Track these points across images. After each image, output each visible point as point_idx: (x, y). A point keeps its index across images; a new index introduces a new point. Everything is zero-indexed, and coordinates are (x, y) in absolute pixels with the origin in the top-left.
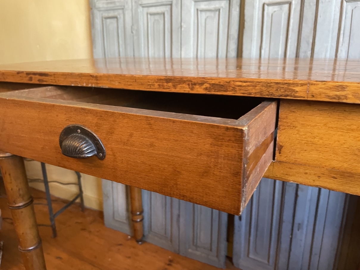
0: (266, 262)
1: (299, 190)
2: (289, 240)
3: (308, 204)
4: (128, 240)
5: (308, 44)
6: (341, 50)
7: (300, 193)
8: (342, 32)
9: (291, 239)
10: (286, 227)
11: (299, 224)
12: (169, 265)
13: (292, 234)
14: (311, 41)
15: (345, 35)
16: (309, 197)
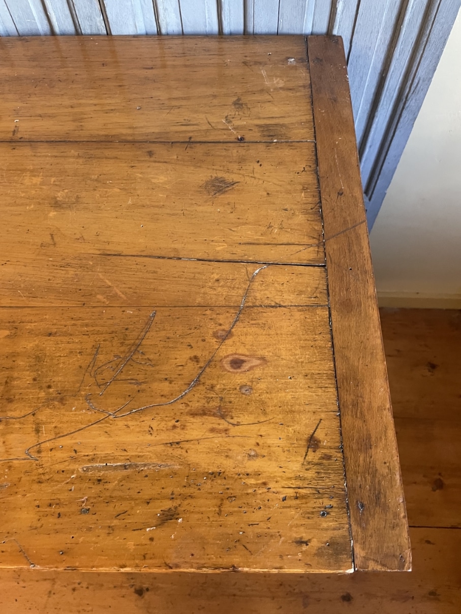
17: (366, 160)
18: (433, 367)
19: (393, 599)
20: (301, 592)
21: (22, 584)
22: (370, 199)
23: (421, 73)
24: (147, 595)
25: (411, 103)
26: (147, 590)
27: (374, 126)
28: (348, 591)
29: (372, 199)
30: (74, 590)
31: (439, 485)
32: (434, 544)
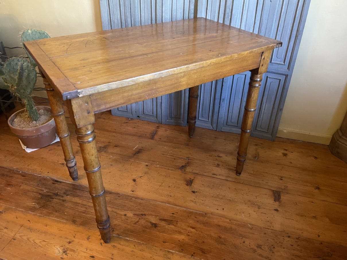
0: (208, 120)
1: (224, 82)
2: (218, 107)
3: (227, 89)
4: (130, 120)
5: (230, 9)
6: (244, 14)
7: (224, 84)
8: (245, 5)
9: (219, 107)
10: (217, 101)
11: (223, 99)
12: (157, 128)
13: (220, 105)
14: (231, 8)
15: (246, 6)
16: (228, 86)
17: (288, 56)
18: (316, 158)
19: (297, 215)
20: (257, 205)
21: (150, 182)
22: (289, 71)
23: (301, 29)
24: (196, 193)
25: (299, 37)
26: (197, 192)
27: (290, 45)
28: (277, 209)
29: (290, 70)
30: (169, 187)
31: (318, 188)
32: (315, 203)
